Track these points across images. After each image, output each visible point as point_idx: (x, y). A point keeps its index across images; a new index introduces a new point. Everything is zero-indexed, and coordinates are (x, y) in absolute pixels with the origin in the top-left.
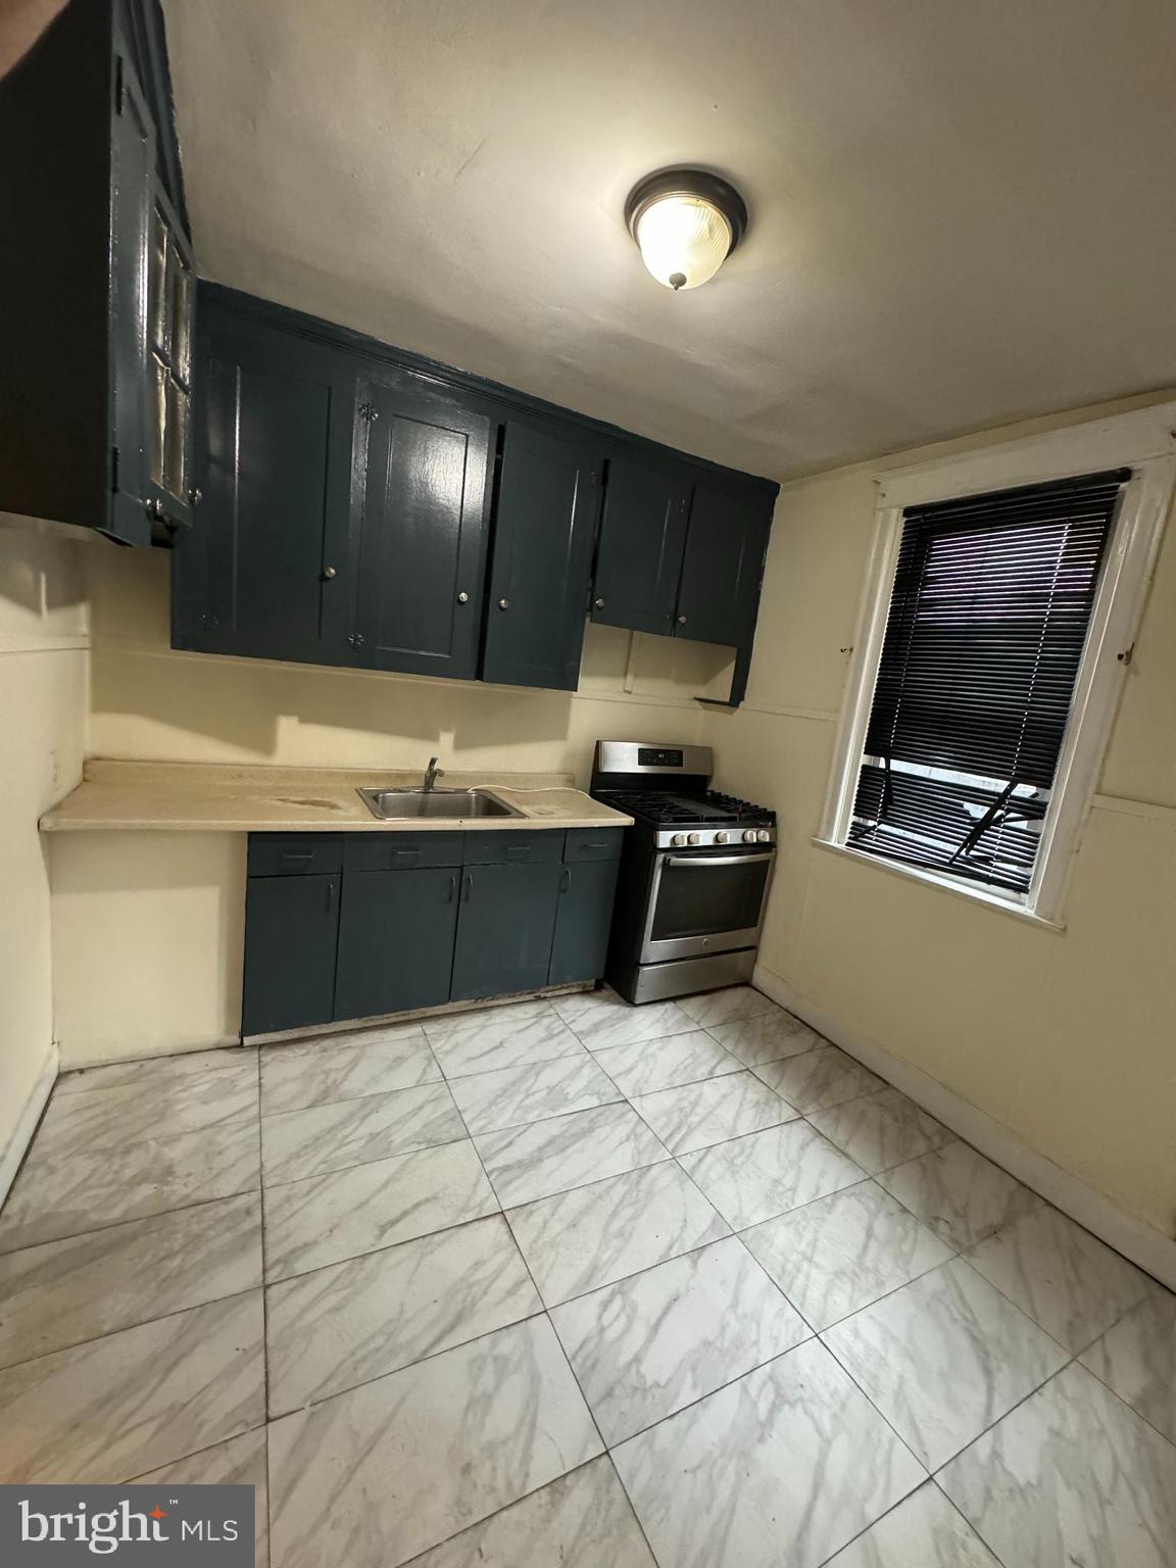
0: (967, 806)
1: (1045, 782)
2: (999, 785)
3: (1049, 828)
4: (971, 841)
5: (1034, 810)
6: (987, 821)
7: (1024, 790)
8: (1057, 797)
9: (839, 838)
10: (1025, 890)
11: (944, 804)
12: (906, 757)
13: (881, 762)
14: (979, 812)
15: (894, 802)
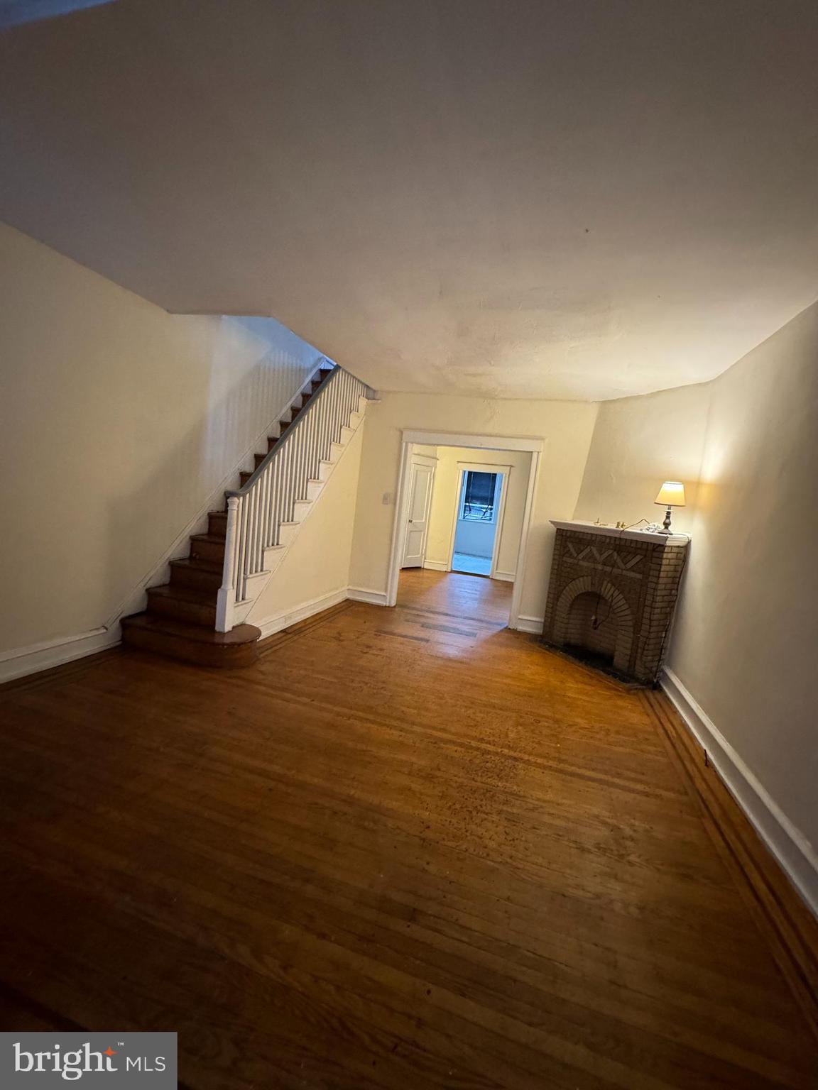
1: (492, 505)
2: (487, 506)
3: (493, 511)
4: (484, 514)
5: (491, 509)
6: (486, 511)
7: (490, 507)
8: (494, 507)
11: (479, 510)
12: (470, 504)
13: (467, 504)
14: (484, 510)
15: (470, 510)
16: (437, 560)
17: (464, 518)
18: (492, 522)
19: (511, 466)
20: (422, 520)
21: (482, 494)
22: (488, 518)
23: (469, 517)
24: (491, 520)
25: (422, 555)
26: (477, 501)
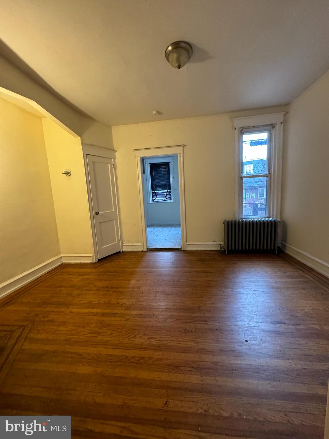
0: (164, 194)
1: (170, 189)
2: (167, 191)
3: (172, 194)
4: (166, 197)
5: (170, 192)
6: (167, 194)
7: (169, 191)
8: (172, 191)
9: (151, 202)
10: (171, 200)
11: (162, 194)
12: (156, 191)
13: (154, 192)
14: (166, 194)
15: (156, 195)
16: (132, 243)
17: (153, 201)
18: (172, 201)
19: (184, 146)
20: (112, 210)
21: (163, 182)
22: (169, 199)
23: (157, 200)
24: (171, 199)
25: (119, 241)
26: (160, 188)
